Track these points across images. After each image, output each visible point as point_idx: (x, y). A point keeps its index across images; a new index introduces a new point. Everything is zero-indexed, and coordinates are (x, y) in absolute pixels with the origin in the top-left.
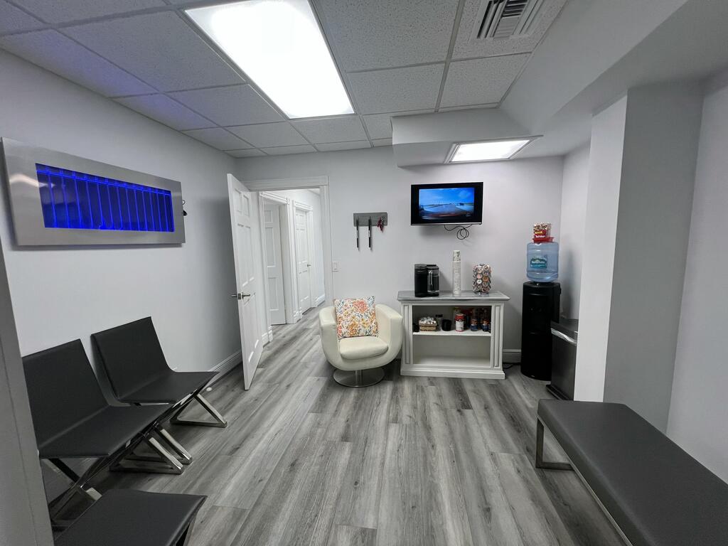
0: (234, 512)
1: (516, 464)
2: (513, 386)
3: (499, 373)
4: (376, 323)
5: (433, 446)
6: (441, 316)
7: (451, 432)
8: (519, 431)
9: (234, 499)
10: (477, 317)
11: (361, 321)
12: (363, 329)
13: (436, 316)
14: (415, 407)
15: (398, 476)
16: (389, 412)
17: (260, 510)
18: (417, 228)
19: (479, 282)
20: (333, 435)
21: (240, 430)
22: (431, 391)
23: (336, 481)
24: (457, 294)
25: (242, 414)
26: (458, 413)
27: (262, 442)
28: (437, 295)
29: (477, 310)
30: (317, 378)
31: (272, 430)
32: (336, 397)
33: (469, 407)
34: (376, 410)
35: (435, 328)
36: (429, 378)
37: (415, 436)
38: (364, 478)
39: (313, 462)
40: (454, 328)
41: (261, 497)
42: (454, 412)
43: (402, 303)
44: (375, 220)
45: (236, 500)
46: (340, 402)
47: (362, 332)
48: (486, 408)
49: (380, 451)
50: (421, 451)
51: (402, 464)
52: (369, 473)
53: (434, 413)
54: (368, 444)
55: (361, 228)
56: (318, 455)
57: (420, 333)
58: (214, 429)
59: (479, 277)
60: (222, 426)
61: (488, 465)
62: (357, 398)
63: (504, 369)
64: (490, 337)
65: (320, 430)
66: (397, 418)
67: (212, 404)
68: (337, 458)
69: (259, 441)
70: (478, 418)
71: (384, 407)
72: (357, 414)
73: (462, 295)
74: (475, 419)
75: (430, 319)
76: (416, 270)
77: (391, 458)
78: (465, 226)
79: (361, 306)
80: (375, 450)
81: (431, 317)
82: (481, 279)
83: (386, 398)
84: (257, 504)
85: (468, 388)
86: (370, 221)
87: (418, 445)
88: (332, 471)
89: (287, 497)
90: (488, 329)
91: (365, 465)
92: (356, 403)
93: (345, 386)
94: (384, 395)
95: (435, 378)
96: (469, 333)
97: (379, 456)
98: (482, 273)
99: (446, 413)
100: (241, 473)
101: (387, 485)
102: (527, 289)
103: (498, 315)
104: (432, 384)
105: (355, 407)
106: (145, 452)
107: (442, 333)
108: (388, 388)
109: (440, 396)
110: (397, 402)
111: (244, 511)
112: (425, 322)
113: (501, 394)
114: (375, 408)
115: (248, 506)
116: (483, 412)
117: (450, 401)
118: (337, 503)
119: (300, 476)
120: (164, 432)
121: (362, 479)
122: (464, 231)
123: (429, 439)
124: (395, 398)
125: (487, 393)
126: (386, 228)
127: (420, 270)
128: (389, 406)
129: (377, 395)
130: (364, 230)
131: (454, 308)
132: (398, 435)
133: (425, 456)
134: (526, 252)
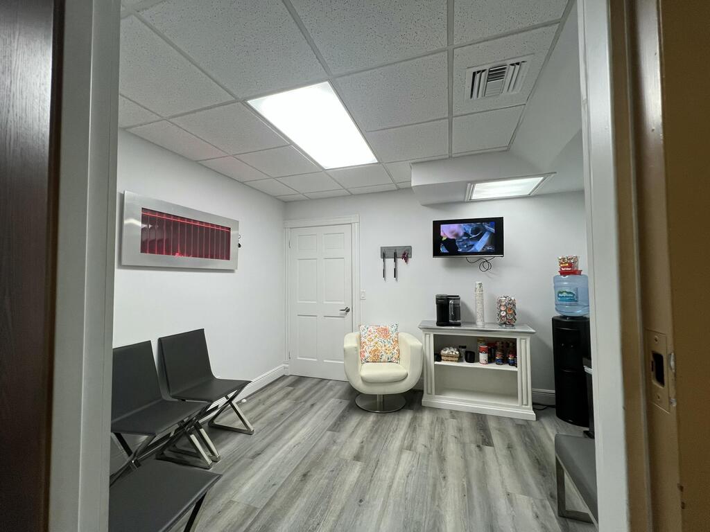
0: (247, 508)
1: (535, 509)
2: (545, 429)
3: (529, 413)
4: (398, 350)
5: (444, 478)
6: (464, 347)
7: (467, 466)
8: (544, 476)
9: (249, 497)
10: (503, 350)
11: (384, 346)
12: (385, 355)
13: (460, 347)
14: (431, 438)
15: (403, 501)
16: (404, 438)
17: (269, 511)
18: (439, 260)
19: (503, 314)
20: (346, 454)
21: (263, 439)
22: (452, 424)
23: (342, 496)
24: (480, 325)
25: (268, 425)
26: (477, 449)
27: (281, 451)
28: (459, 325)
29: (502, 343)
30: (340, 400)
31: (292, 442)
32: (355, 419)
33: (490, 444)
34: (392, 436)
35: (457, 359)
36: (451, 411)
37: (427, 465)
38: (369, 497)
39: (323, 475)
40: (478, 361)
41: (272, 499)
42: (473, 447)
43: (424, 331)
44: (400, 253)
45: (250, 499)
46: (358, 425)
47: (384, 358)
48: (509, 448)
49: (389, 474)
50: (431, 481)
51: (410, 490)
52: (376, 493)
53: (452, 445)
54: (379, 466)
55: (387, 260)
56: (329, 470)
57: (442, 363)
58: (242, 435)
59: (502, 308)
60: (249, 433)
61: (502, 505)
62: (375, 423)
63: (534, 409)
64: (517, 372)
65: (334, 448)
66: (411, 446)
67: (245, 414)
68: (347, 475)
69: (279, 450)
70: (499, 456)
71: (401, 434)
72: (372, 438)
73: (486, 326)
74: (496, 456)
75: (452, 350)
76: (437, 299)
77: (398, 482)
78: (487, 259)
79: (385, 332)
80: (385, 473)
81: (454, 348)
82: (505, 311)
83: (403, 425)
84: (268, 505)
85: (492, 425)
86: (395, 254)
87: (429, 475)
88: (340, 486)
89: (294, 503)
90: (514, 364)
91: (372, 485)
92: (373, 427)
93: (366, 411)
94: (402, 423)
95: (457, 411)
96: (493, 366)
97: (387, 479)
98: (505, 305)
99: (464, 447)
100: (258, 477)
101: (391, 508)
102: (556, 322)
103: (524, 349)
104: (453, 417)
105: (371, 431)
106: (185, 446)
107: (465, 364)
108: (407, 417)
109: (460, 430)
110: (414, 430)
111: (255, 509)
112: (447, 352)
113: (529, 436)
114: (391, 434)
115: (260, 506)
116: (505, 452)
117: (470, 436)
118: (339, 516)
119: (309, 486)
120: (202, 431)
121: (367, 497)
122: (486, 264)
123: (442, 471)
124: (413, 427)
125: (512, 431)
126: (410, 260)
127: (441, 299)
128: (406, 434)
129: (396, 422)
130: (390, 262)
131: (478, 339)
132: (409, 463)
133: (435, 486)
134: (553, 285)
